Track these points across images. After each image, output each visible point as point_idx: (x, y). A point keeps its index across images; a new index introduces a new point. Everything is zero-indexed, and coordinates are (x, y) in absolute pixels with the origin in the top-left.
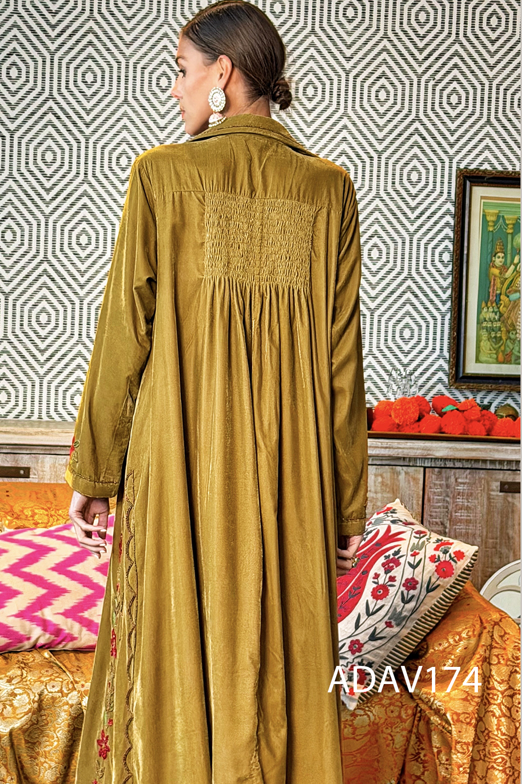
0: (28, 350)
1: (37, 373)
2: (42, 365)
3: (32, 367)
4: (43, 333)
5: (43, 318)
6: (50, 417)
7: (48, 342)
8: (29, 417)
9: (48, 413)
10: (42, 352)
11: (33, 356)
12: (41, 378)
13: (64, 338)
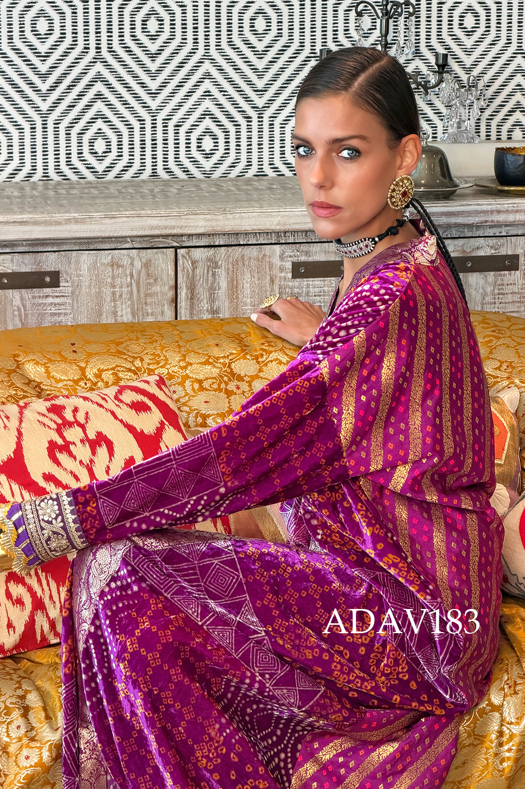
0: (22, 75)
1: (37, 109)
2: (44, 97)
3: (29, 101)
4: (43, 49)
5: (42, 26)
6: (59, 173)
7: (51, 61)
8: (29, 176)
9: (57, 167)
10: (44, 77)
11: (31, 84)
12: (44, 117)
13: (75, 53)
